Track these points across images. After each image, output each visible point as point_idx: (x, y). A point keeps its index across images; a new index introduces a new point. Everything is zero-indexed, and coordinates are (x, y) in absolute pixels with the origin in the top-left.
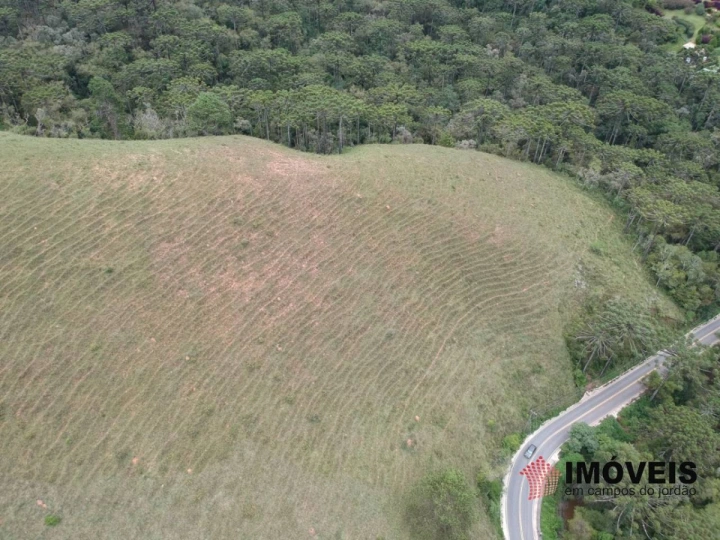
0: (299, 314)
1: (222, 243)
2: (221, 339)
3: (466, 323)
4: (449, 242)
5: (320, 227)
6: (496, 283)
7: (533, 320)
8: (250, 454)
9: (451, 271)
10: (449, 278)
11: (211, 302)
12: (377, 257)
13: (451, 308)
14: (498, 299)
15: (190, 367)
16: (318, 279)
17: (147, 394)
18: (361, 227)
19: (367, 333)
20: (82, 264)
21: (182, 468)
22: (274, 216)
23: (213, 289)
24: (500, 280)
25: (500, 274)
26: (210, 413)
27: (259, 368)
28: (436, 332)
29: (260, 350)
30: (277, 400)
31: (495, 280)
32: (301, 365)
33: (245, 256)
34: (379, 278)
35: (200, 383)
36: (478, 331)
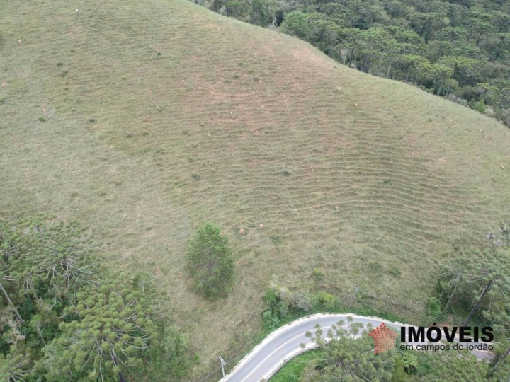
0: (236, 127)
1: (225, 70)
2: (183, 111)
3: (357, 205)
4: (388, 148)
5: (292, 92)
6: (407, 194)
7: (419, 236)
8: (146, 163)
9: (374, 167)
10: (368, 170)
11: (193, 93)
12: (319, 128)
13: (352, 189)
14: (399, 206)
15: (156, 112)
16: (264, 117)
17: (126, 108)
18: (323, 106)
19: (272, 162)
20: (150, 46)
21: (110, 144)
22: (267, 72)
23: (200, 88)
24: (412, 193)
25: (416, 190)
26: (146, 134)
27: (189, 135)
28: (325, 194)
29: (198, 129)
30: (184, 154)
31: (408, 191)
32: (214, 150)
33: (231, 82)
34: (309, 140)
35: (154, 121)
36: (363, 217)
